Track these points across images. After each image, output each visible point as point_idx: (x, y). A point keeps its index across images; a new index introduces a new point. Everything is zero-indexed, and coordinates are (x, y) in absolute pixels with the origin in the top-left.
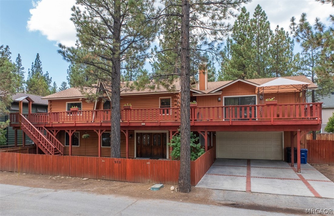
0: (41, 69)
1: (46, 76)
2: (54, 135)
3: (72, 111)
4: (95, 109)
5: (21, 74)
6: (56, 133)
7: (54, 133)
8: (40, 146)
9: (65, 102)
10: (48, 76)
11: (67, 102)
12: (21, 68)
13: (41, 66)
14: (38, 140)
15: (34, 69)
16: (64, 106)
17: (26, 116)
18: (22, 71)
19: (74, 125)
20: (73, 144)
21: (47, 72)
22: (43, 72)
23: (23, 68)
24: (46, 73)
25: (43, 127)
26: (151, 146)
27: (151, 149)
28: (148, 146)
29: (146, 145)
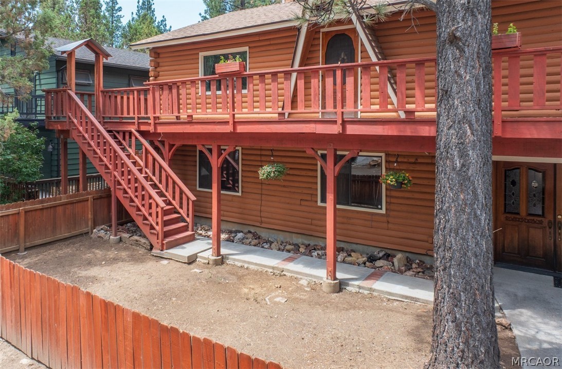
0: (153, 11)
1: (161, 24)
2: (163, 159)
3: (221, 74)
4: (296, 67)
5: (116, 21)
6: (169, 151)
7: (165, 150)
8: (120, 195)
9: (197, 51)
10: (165, 25)
11: (200, 54)
12: (116, 8)
13: (153, 7)
14: (116, 174)
15: (140, 12)
16: (196, 65)
17: (86, 97)
18: (119, 13)
19: (228, 129)
20: (223, 186)
21: (163, 17)
22: (156, 18)
23: (120, 7)
24: (162, 19)
25: (133, 130)
26: (552, 220)
27: (552, 235)
28: (531, 220)
29: (523, 213)
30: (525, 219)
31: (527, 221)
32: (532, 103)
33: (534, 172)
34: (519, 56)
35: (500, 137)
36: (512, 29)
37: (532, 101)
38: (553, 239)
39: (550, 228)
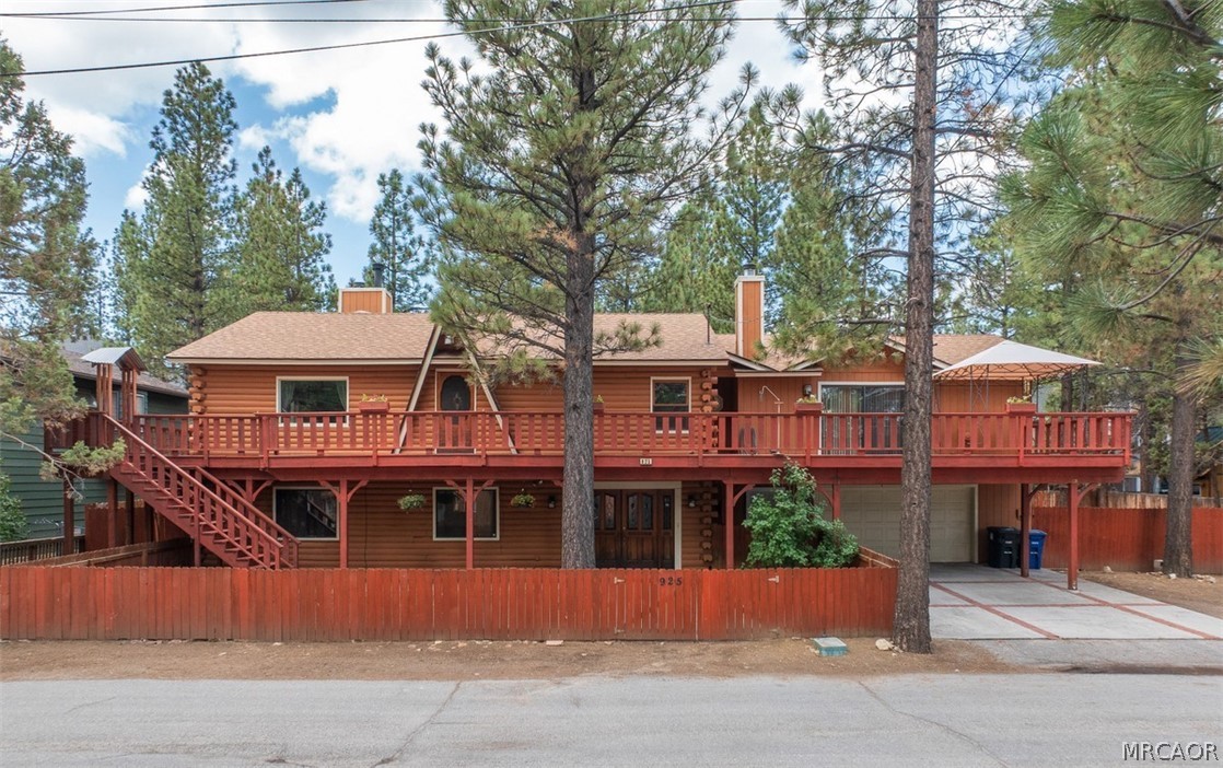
3: (365, 411)
9: (273, 374)
11: (278, 378)
14: (201, 517)
16: (271, 391)
19: (372, 463)
27: (620, 542)
28: (607, 533)
30: (604, 532)
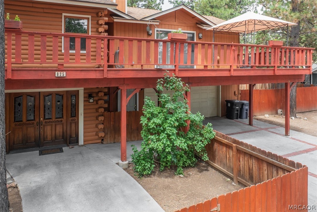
26: (38, 121)
27: (38, 129)
28: (28, 123)
29: (24, 120)
30: (25, 123)
31: (26, 124)
32: (27, 60)
33: (29, 97)
34: (21, 34)
35: (10, 79)
36: (17, 18)
37: (27, 59)
38: (39, 131)
39: (37, 126)
